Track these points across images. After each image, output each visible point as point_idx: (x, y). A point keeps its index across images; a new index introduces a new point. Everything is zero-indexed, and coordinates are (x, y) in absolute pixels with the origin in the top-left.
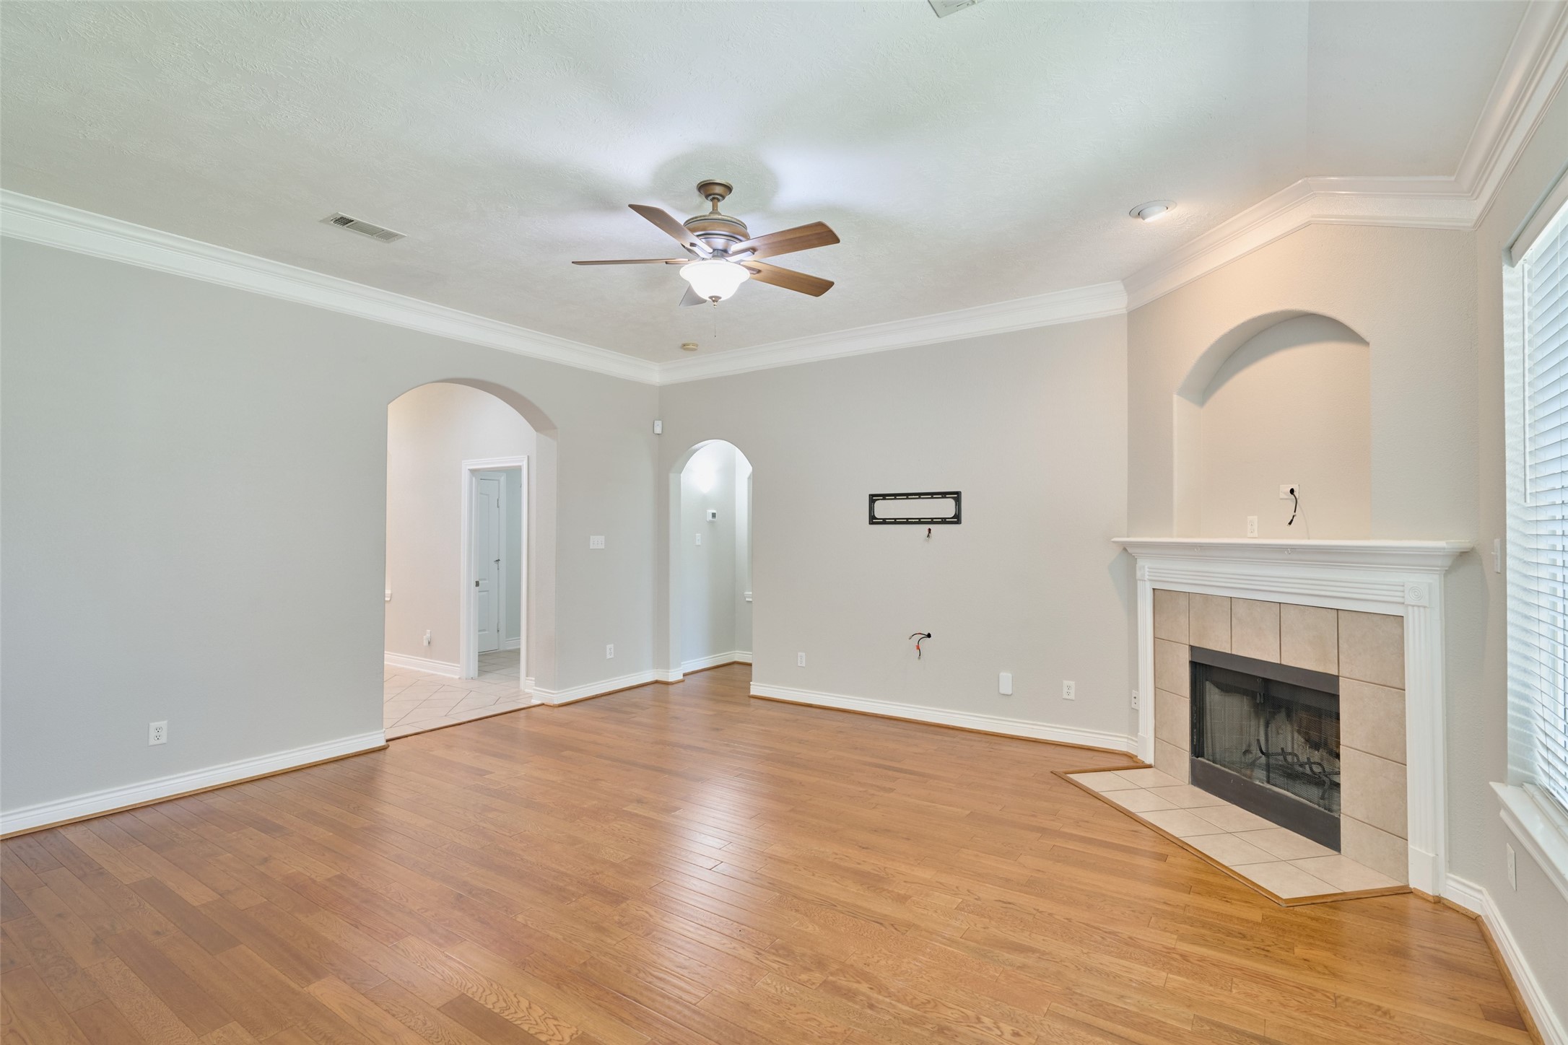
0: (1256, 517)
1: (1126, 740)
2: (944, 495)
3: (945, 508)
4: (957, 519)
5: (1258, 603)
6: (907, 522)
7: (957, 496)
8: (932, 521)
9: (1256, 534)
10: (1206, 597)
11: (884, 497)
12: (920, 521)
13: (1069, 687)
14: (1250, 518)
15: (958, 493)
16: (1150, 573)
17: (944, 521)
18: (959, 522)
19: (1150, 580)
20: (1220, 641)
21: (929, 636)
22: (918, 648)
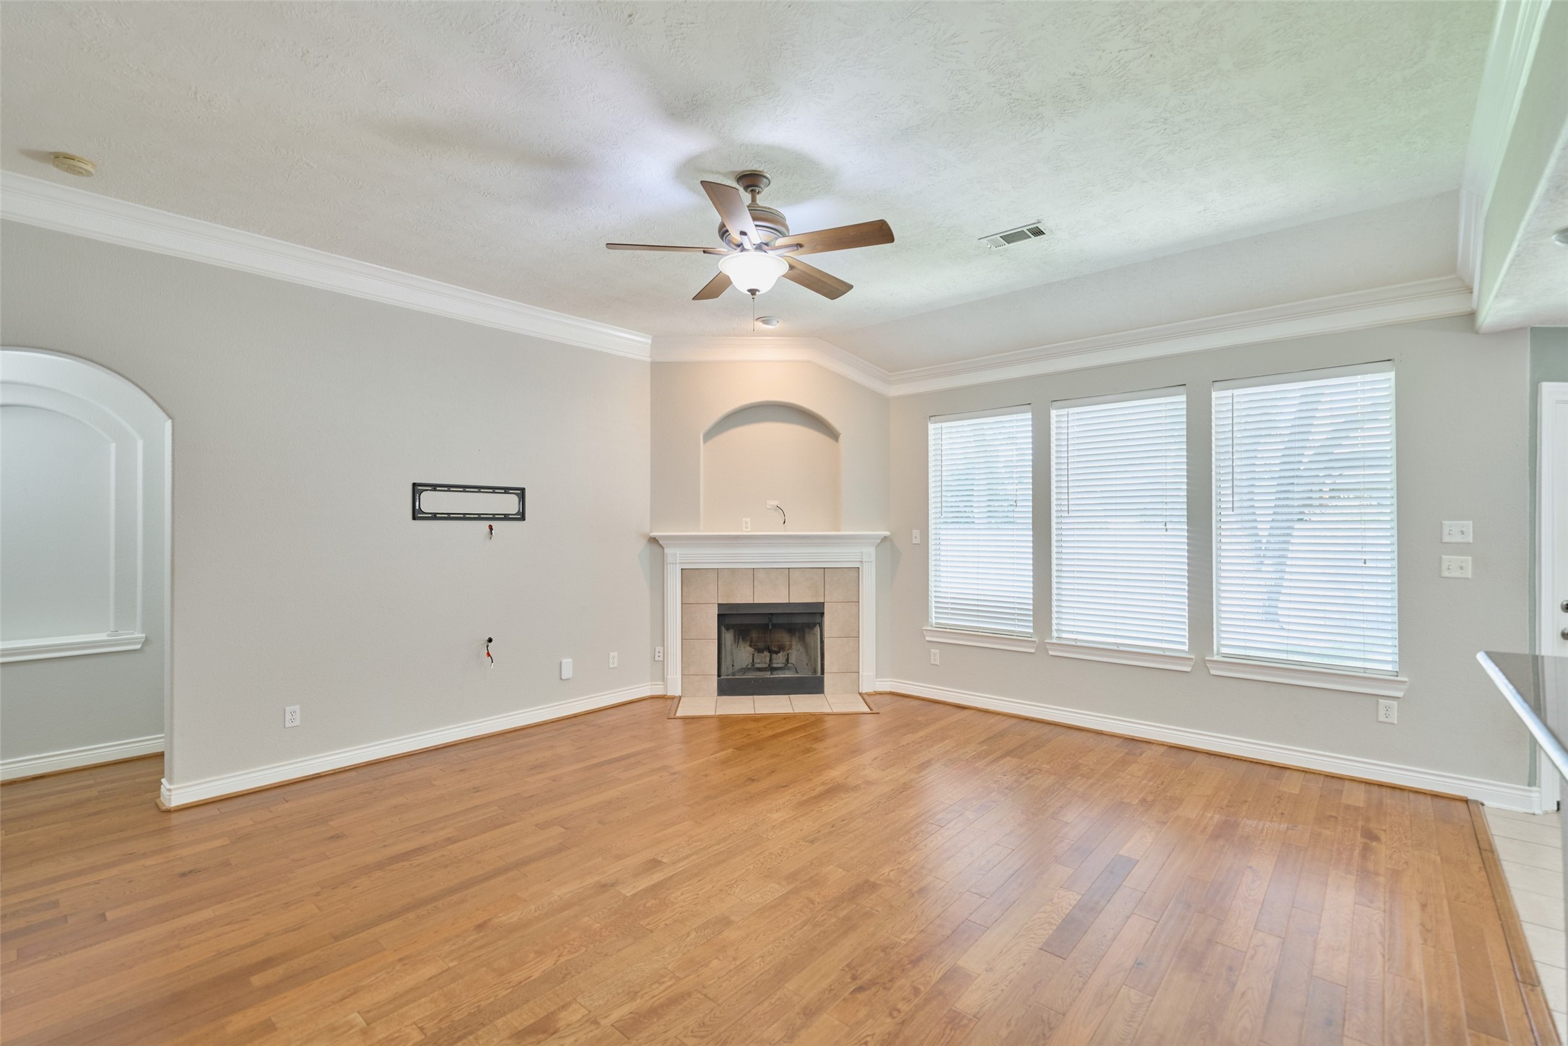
0: (749, 519)
1: (650, 687)
2: (506, 490)
3: (509, 504)
4: (521, 516)
5: (774, 570)
6: (465, 517)
7: (521, 493)
8: (494, 517)
9: (749, 529)
10: (733, 571)
11: (434, 487)
12: (479, 517)
13: (613, 658)
14: (744, 519)
15: (523, 490)
16: (677, 558)
17: (506, 517)
18: (523, 518)
19: (680, 563)
20: (744, 595)
21: (490, 640)
22: (489, 655)
